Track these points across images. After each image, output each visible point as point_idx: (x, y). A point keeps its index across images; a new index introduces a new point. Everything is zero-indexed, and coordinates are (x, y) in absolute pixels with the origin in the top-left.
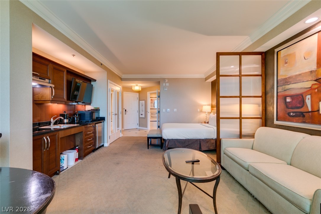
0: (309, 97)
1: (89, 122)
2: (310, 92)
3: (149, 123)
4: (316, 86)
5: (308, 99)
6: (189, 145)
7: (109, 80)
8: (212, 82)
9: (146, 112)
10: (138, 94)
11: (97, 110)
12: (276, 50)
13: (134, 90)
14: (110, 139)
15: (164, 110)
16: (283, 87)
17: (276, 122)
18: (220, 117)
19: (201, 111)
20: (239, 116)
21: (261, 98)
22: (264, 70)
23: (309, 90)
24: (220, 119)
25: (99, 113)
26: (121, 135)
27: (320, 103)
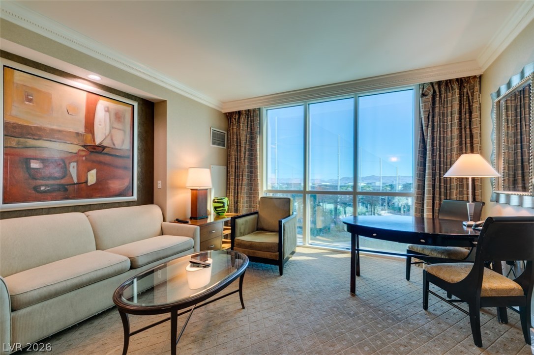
2: (75, 160)
4: (83, 153)
5: (73, 167)
16: (22, 140)
23: (74, 157)
27: (88, 173)
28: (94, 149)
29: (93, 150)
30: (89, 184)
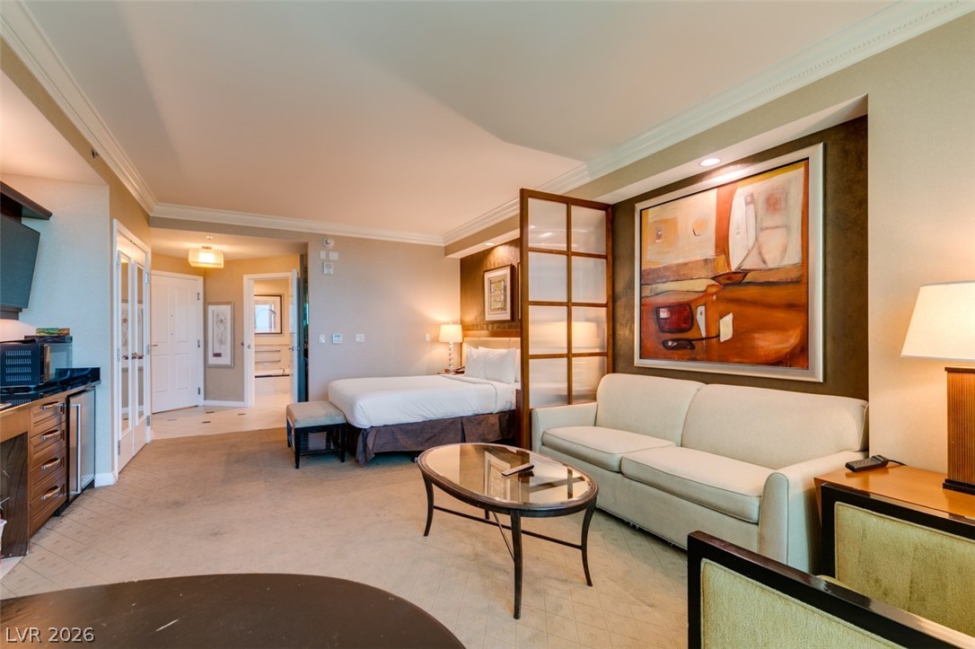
0: (701, 309)
1: (29, 389)
2: (703, 301)
3: (251, 385)
4: (714, 290)
5: (701, 314)
6: (434, 436)
7: (115, 221)
8: (461, 260)
9: (238, 345)
10: (201, 279)
11: (61, 338)
12: (639, 206)
13: (193, 265)
14: (119, 454)
15: (322, 339)
16: (654, 286)
17: (638, 362)
18: (530, 354)
19: (436, 341)
20: (565, 352)
21: (604, 309)
22: (610, 244)
23: (701, 297)
24: (530, 360)
25: (69, 353)
26: (149, 435)
27: (721, 321)
28: (729, 279)
29: (727, 282)
30: (722, 340)
